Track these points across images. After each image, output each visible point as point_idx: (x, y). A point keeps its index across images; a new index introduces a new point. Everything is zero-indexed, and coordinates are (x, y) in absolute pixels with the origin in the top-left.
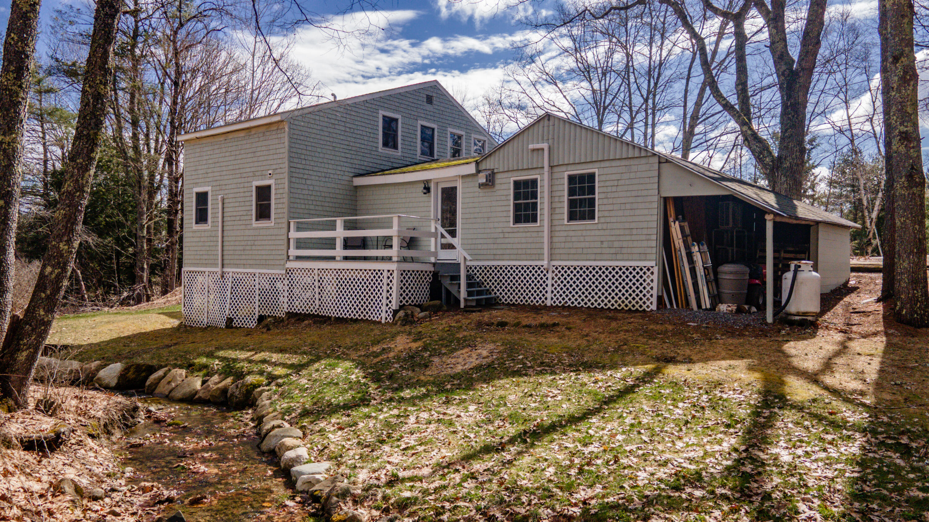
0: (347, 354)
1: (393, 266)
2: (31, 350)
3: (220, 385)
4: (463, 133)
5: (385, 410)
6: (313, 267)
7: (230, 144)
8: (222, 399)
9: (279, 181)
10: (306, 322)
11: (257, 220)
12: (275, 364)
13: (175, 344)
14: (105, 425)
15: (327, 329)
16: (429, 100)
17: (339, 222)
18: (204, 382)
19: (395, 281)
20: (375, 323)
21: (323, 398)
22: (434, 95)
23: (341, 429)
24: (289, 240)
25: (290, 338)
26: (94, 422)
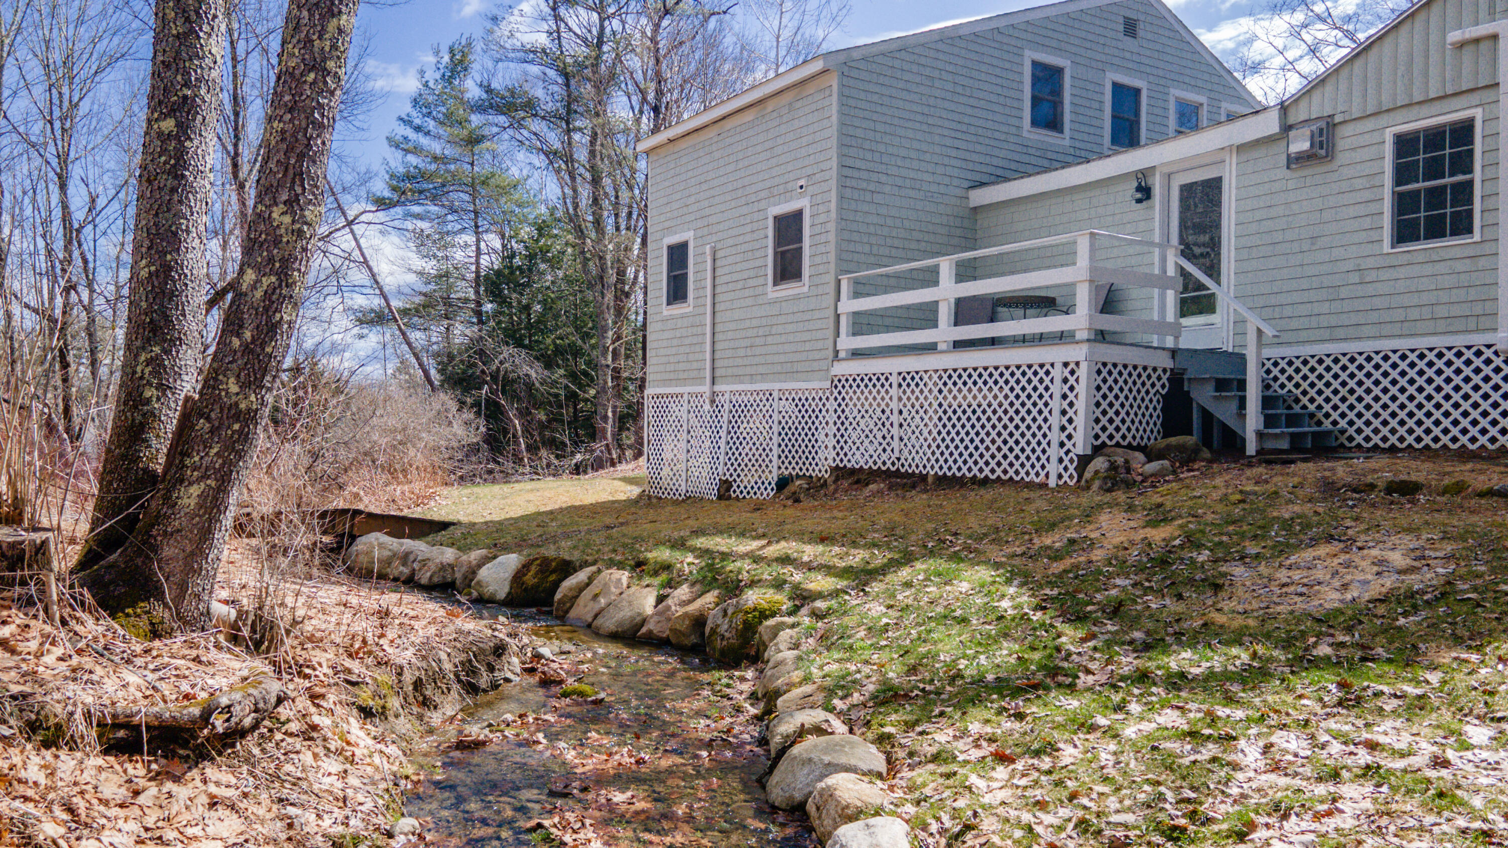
0: (976, 550)
1: (1077, 353)
2: (212, 483)
3: (690, 608)
4: (1202, 99)
5: (1135, 707)
6: (886, 371)
7: (729, 141)
8: (693, 639)
9: (819, 199)
10: (872, 487)
11: (775, 284)
12: (810, 567)
13: (622, 524)
14: (418, 685)
15: (918, 499)
16: (1131, 28)
17: (946, 266)
18: (661, 599)
19: (1081, 389)
20: (1030, 485)
21: (935, 657)
22: (1142, 18)
23: (1002, 758)
24: (838, 316)
25: (840, 515)
26: (385, 677)
